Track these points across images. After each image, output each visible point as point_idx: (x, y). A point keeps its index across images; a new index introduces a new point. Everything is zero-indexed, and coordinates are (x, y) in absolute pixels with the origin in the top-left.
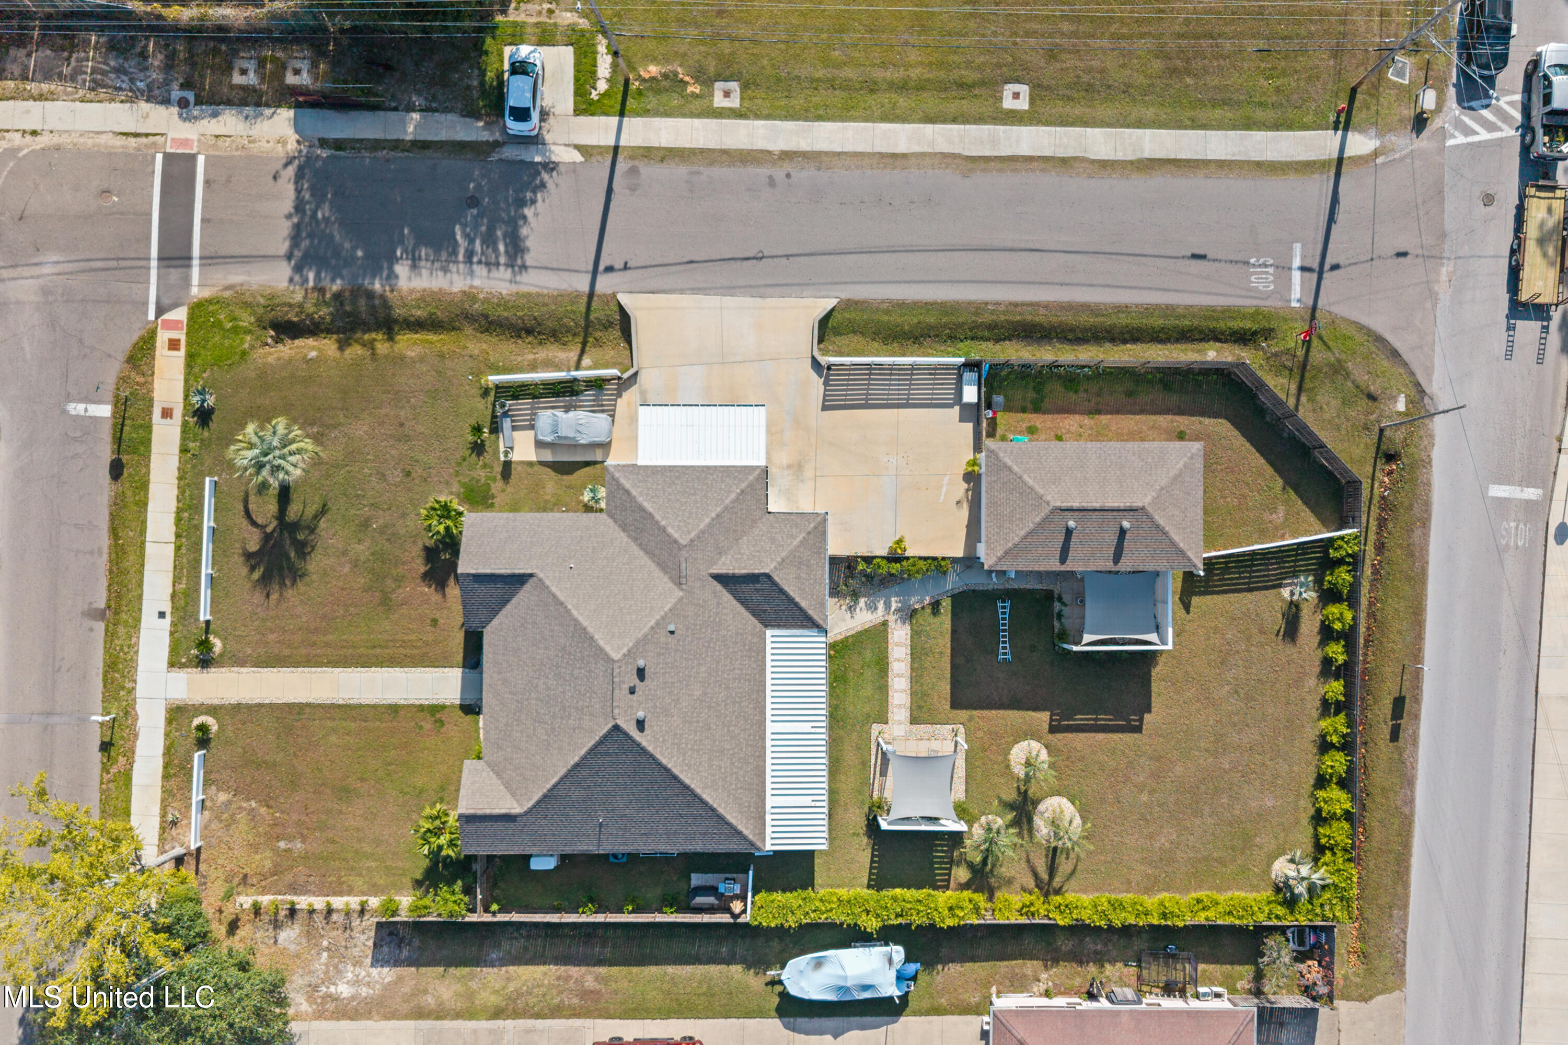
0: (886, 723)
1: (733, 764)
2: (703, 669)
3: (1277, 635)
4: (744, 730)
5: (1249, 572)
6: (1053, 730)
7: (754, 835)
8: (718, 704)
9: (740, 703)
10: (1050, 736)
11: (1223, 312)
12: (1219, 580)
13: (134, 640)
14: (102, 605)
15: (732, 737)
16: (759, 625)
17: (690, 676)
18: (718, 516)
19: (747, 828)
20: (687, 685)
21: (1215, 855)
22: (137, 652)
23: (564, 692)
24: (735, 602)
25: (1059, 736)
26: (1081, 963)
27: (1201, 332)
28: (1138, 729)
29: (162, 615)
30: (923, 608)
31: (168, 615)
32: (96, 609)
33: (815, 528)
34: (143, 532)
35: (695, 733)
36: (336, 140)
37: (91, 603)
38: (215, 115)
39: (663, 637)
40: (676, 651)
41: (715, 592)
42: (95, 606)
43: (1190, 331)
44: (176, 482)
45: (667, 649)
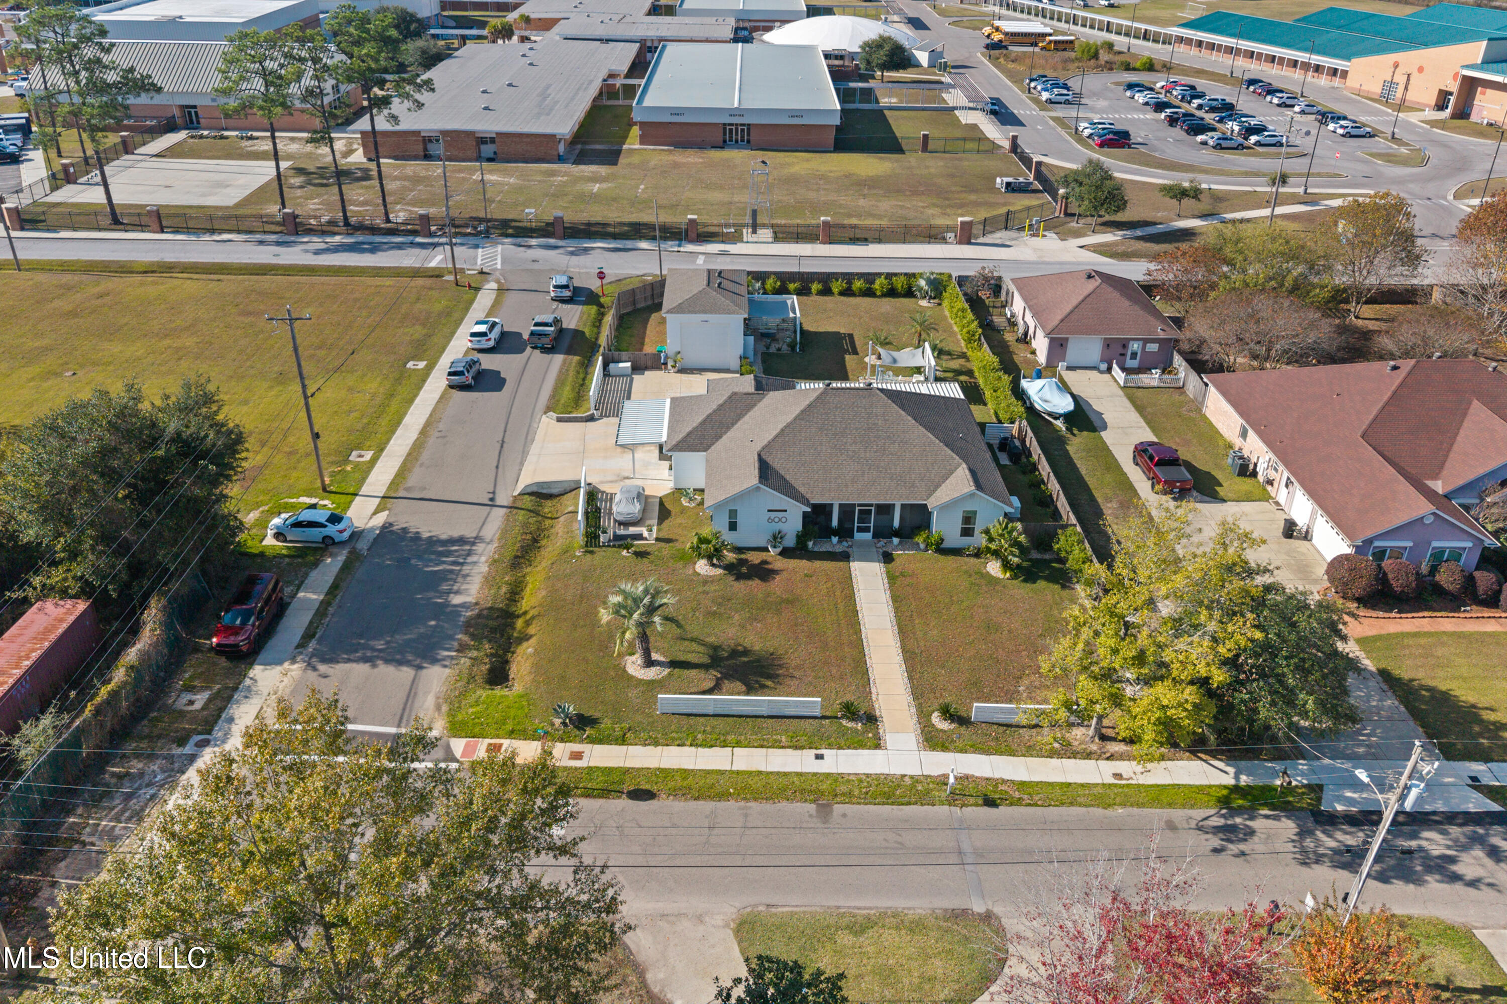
6: (855, 352)
13: (851, 777)
14: (813, 806)
22: (868, 775)
23: (857, 429)
29: (819, 757)
31: (819, 752)
32: (817, 811)
34: (721, 773)
36: (303, 637)
37: (811, 816)
38: (231, 720)
42: (814, 812)
44: (660, 748)
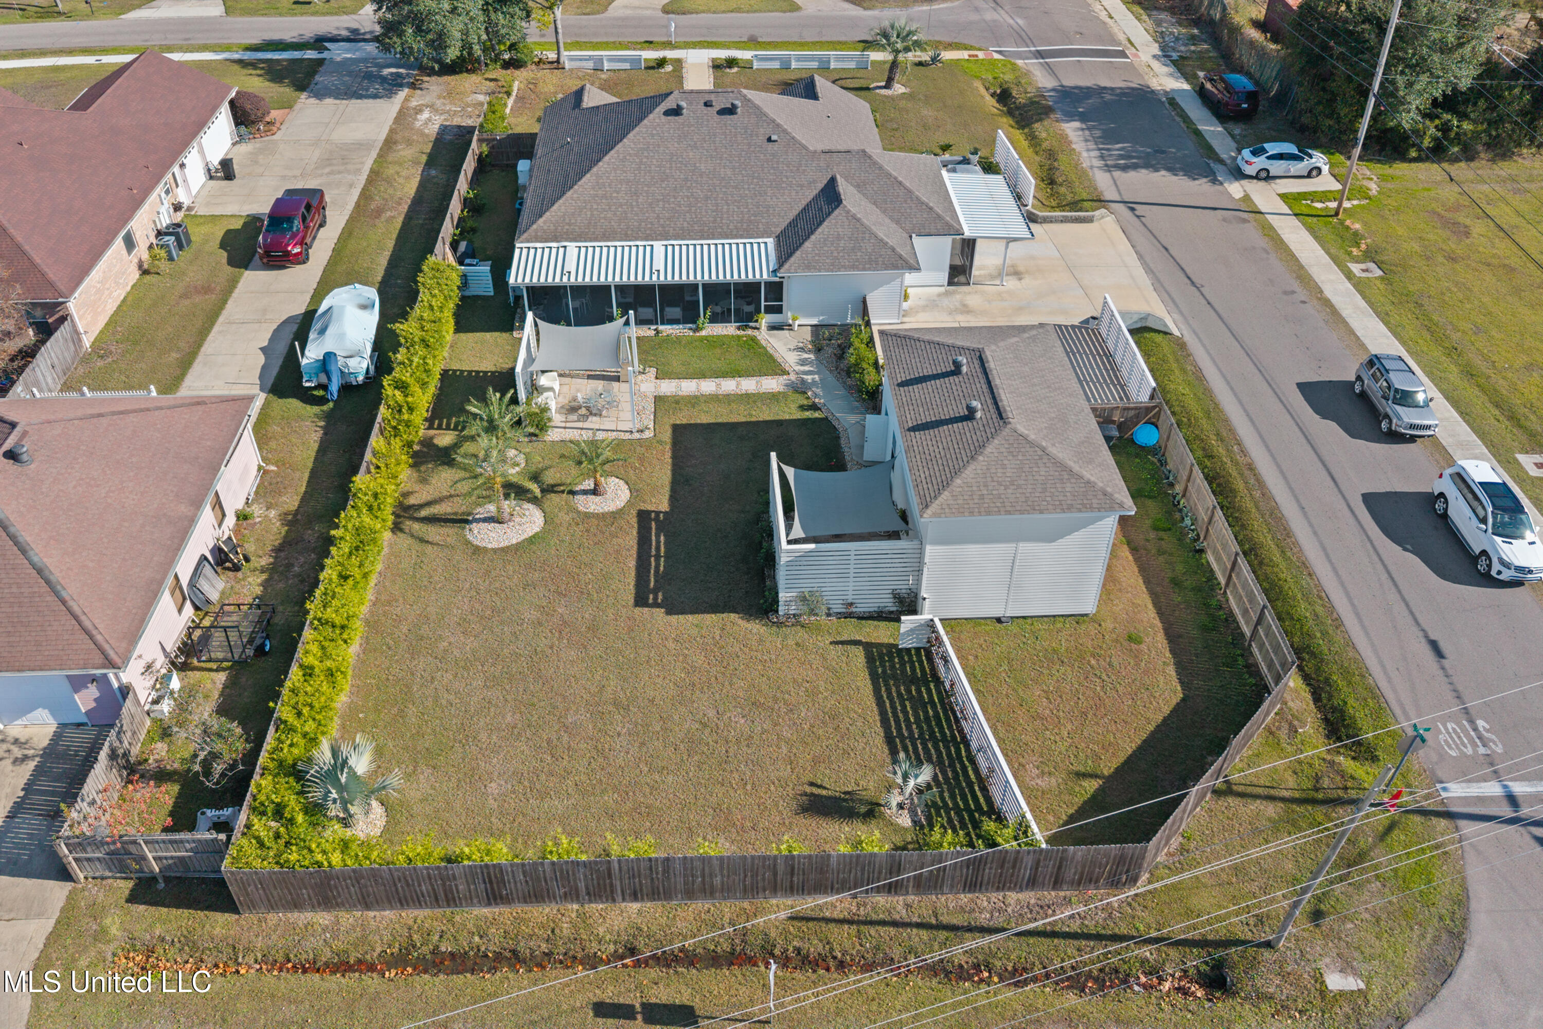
0: (657, 378)
1: (621, 206)
2: (729, 172)
3: (812, 784)
4: (658, 217)
5: (921, 734)
6: (644, 517)
7: (536, 231)
8: (689, 188)
9: (689, 212)
10: (634, 512)
11: (1369, 689)
12: (900, 694)
15: (650, 204)
16: (779, 230)
17: (721, 159)
18: (900, 183)
19: (545, 222)
20: (711, 156)
21: (412, 710)
24: (804, 202)
25: (634, 521)
26: (278, 550)
27: (1318, 669)
28: (641, 601)
30: (808, 398)
33: (901, 257)
35: (659, 166)
36: (1177, 103)
39: (764, 131)
40: (749, 145)
41: (814, 182)
43: (1313, 655)
45: (751, 136)
